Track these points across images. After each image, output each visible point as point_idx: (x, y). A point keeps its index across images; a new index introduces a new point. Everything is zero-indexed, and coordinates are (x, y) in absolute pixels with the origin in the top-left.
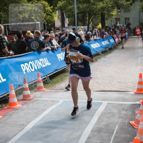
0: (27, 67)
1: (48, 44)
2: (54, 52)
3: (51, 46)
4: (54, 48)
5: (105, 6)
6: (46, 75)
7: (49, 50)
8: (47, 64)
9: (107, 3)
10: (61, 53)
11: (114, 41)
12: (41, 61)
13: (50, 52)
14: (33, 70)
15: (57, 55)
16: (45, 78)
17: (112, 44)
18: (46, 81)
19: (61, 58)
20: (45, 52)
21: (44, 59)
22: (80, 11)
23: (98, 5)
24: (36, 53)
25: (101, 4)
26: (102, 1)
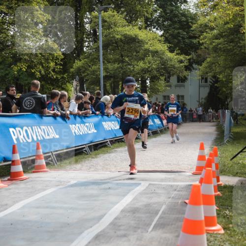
0: (21, 135)
1: (57, 107)
2: (65, 121)
3: (60, 111)
4: (65, 114)
5: (147, 67)
6: (51, 152)
7: (58, 115)
8: (53, 135)
9: (149, 64)
10: (77, 125)
11: (160, 123)
12: (44, 129)
13: (59, 119)
14: (30, 140)
15: (70, 126)
16: (49, 157)
17: (157, 125)
18: (49, 161)
19: (76, 131)
20: (51, 119)
21: (49, 127)
22: (109, 74)
23: (136, 65)
24: (36, 115)
25: (141, 64)
26: (143, 59)
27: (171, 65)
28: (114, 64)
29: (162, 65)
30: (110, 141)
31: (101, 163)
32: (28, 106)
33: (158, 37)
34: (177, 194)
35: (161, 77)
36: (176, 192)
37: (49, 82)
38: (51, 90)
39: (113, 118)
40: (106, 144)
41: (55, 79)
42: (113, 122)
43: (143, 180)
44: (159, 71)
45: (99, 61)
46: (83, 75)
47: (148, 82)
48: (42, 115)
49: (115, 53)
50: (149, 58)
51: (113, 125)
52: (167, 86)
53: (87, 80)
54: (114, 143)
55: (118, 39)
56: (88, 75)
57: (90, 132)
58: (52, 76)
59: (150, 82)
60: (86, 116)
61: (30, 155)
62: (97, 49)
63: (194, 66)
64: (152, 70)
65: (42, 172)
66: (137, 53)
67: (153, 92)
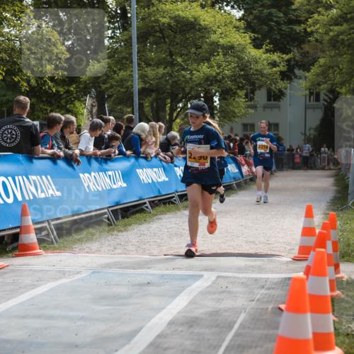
1: (57, 143)
2: (72, 166)
3: (63, 149)
4: (71, 155)
5: (214, 74)
6: (48, 221)
7: (59, 157)
8: (51, 192)
9: (219, 67)
10: (93, 174)
11: (237, 171)
12: (34, 181)
13: (61, 163)
14: (10, 201)
15: (81, 175)
16: (44, 228)
17: (232, 175)
18: (44, 236)
19: (91, 185)
20: (48, 163)
21: (43, 177)
22: (147, 85)
23: (195, 70)
24: (20, 157)
25: (205, 69)
26: (208, 60)
27: (257, 70)
28: (158, 68)
29: (242, 70)
30: (149, 202)
31: (134, 241)
32: (8, 141)
33: (234, 22)
34: (266, 294)
35: (238, 91)
36: (263, 291)
37: (44, 99)
38: (47, 113)
39: (155, 161)
40: (144, 207)
41: (55, 94)
42: (155, 169)
43: (206, 270)
44: (235, 80)
45: (132, 62)
46: (104, 87)
47: (216, 99)
48: (31, 156)
49: (159, 50)
50: (218, 58)
51: (155, 175)
52: (249, 107)
53: (110, 96)
54: (157, 205)
55: (164, 24)
56: (112, 87)
57: (115, 187)
58: (50, 88)
59: (219, 100)
60: (108, 158)
61: (11, 226)
62: (128, 42)
63: (297, 71)
64: (223, 78)
65: (30, 255)
66: (197, 49)
67: (225, 117)
